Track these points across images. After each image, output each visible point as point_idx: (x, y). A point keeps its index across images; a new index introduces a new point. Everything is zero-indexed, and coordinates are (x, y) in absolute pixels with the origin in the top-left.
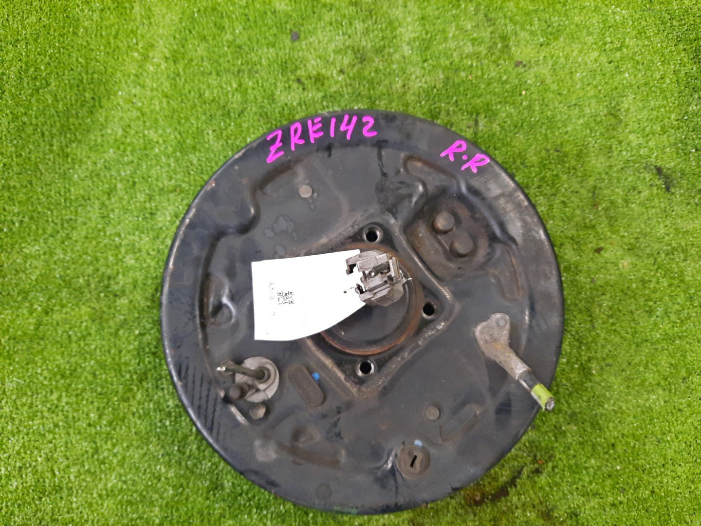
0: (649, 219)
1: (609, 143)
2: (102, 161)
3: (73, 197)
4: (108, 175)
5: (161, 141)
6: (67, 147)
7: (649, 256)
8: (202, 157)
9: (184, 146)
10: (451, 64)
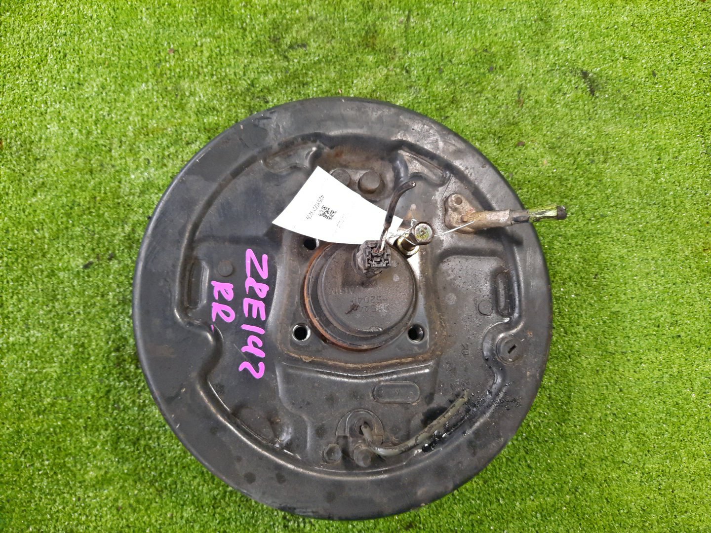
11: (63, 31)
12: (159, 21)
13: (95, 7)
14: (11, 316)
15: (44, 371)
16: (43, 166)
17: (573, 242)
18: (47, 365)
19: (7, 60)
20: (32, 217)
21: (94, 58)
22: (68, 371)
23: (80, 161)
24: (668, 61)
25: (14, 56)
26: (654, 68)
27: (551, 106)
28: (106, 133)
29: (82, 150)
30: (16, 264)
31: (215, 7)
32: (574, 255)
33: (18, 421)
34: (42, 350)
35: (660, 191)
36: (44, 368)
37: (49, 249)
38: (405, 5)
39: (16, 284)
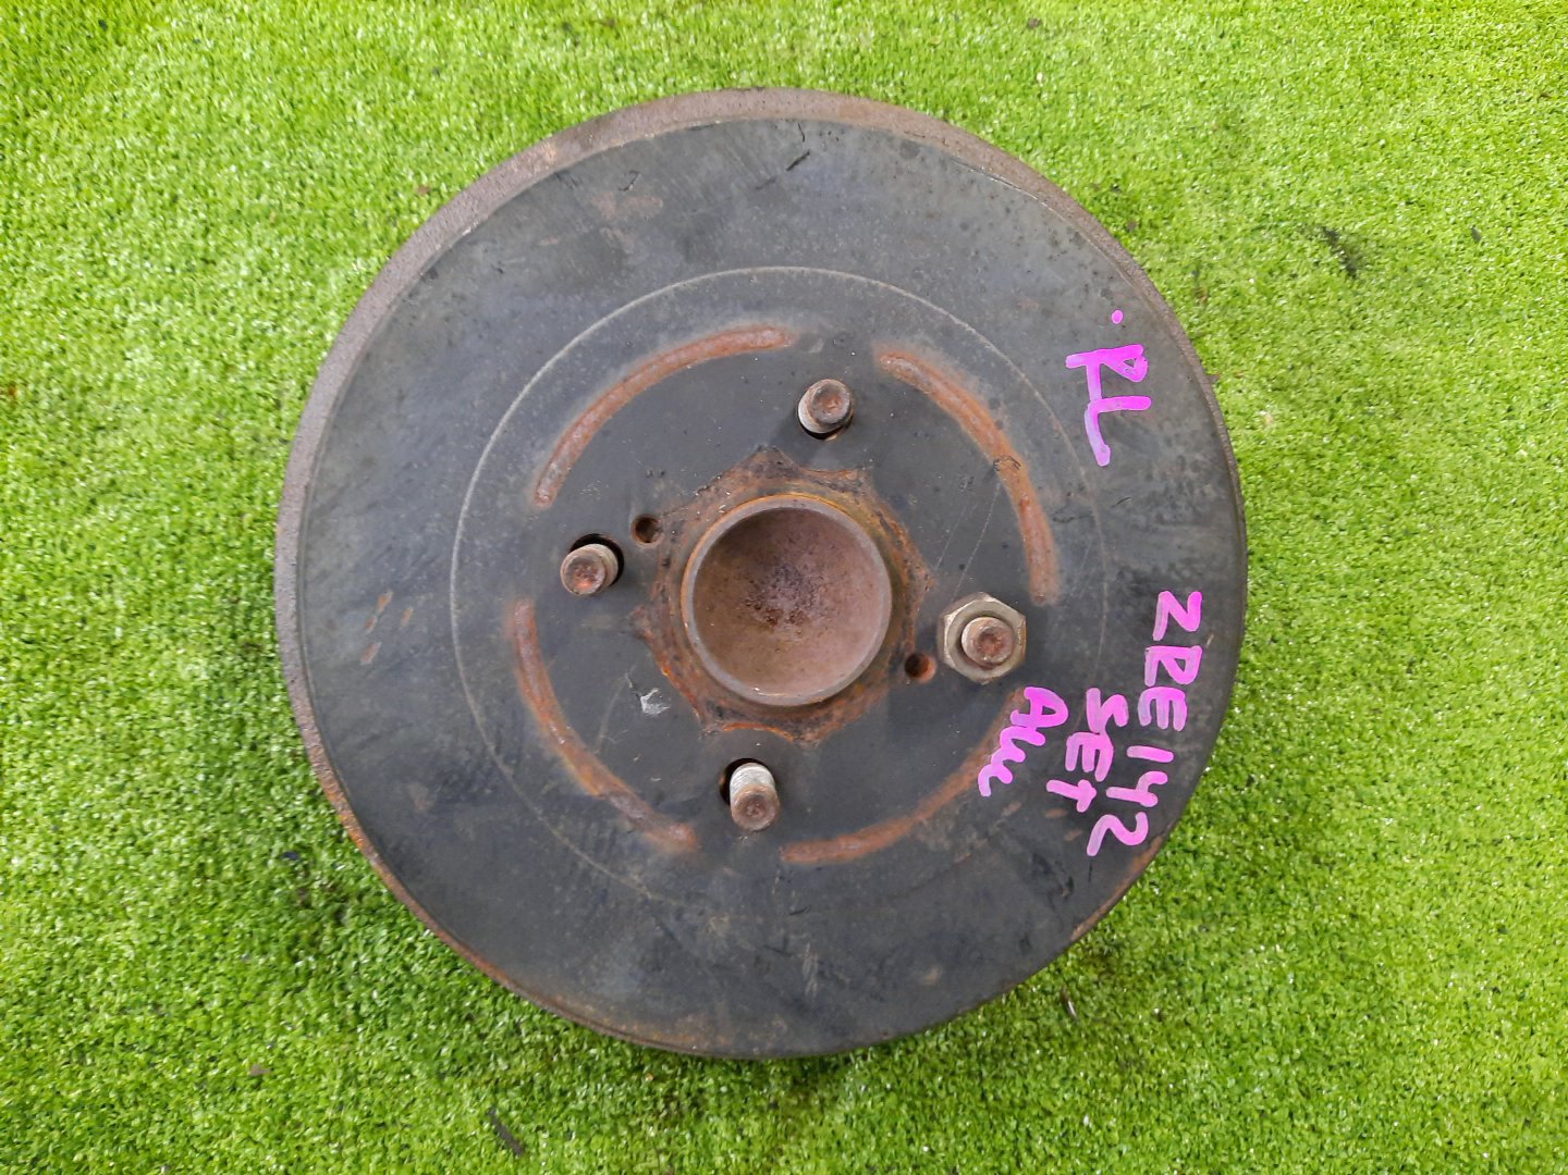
0: (1315, 330)
1: (1223, 181)
2: (107, 149)
3: (25, 219)
4: (116, 180)
5: (247, 117)
6: (28, 115)
7: (1317, 405)
8: (336, 151)
9: (297, 128)
10: (892, 13)
11: (172, 150)
12: (395, 127)
13: (248, 99)
14: (20, 803)
15: (100, 940)
16: (112, 444)
17: (1351, 592)
18: (106, 926)
19: (38, 209)
20: (83, 562)
21: (241, 204)
22: (163, 938)
23: (205, 433)
24: (1499, 208)
25: (54, 201)
26: (1472, 222)
27: (1269, 302)
28: (267, 368)
29: (211, 406)
30: (41, 676)
31: (520, 99)
32: (1357, 621)
33: (24, 1077)
34: (95, 887)
35: (1523, 476)
36: (100, 932)
37: (125, 636)
38: (936, 97)
39: (39, 723)
